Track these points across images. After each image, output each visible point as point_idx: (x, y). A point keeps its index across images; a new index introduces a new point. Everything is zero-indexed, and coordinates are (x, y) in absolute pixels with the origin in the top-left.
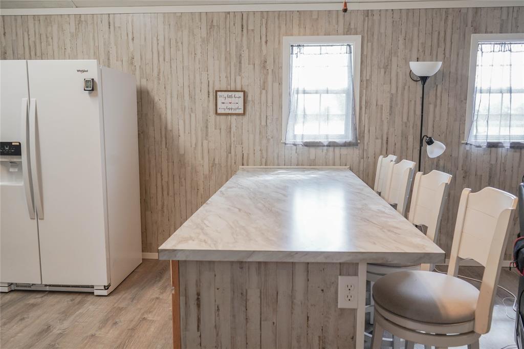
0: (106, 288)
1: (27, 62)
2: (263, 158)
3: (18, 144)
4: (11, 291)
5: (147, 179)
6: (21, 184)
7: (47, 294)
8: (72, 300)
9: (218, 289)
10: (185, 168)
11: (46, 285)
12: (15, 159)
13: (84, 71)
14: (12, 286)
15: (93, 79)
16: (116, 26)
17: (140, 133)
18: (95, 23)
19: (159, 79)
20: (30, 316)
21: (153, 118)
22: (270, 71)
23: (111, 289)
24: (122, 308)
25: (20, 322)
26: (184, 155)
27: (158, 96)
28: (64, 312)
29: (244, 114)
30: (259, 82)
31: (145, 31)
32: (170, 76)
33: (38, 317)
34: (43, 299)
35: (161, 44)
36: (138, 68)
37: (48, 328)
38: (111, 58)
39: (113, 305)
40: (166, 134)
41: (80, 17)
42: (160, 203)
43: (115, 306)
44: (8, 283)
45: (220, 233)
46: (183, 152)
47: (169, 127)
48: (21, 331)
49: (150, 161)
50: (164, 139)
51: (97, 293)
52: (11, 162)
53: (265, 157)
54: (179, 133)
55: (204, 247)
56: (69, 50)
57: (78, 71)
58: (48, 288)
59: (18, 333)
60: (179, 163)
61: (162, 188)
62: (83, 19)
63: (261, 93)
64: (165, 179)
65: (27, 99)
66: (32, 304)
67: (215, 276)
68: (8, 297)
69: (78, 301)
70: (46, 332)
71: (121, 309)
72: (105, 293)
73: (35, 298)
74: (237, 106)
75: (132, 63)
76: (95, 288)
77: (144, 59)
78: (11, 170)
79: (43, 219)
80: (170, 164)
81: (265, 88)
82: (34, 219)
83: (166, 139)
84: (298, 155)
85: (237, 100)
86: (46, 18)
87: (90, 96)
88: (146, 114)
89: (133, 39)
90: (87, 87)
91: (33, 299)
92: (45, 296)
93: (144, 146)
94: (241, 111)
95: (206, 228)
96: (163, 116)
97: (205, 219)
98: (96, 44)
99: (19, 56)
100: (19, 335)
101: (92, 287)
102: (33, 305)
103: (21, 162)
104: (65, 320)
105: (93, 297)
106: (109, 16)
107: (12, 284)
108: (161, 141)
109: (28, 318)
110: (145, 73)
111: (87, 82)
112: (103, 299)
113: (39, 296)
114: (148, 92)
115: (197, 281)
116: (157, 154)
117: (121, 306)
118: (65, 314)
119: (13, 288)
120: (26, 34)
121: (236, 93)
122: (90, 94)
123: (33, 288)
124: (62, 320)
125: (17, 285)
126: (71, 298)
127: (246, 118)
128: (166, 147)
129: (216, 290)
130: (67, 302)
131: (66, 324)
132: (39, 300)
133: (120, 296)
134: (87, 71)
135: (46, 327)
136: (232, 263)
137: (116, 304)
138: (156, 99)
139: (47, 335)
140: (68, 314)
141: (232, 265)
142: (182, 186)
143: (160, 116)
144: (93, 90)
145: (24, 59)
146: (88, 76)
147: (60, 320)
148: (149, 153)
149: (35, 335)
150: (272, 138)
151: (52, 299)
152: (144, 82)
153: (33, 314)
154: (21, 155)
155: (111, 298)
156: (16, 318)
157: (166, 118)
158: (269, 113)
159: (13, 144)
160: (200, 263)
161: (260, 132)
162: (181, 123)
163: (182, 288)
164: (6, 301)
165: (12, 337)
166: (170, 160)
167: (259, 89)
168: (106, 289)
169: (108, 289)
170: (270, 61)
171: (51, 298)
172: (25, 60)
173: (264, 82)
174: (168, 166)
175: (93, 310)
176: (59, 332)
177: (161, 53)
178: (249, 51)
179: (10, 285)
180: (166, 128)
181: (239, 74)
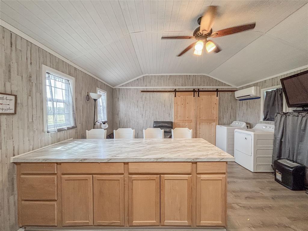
2: (31, 145)
22: (34, 84)
29: (15, 113)
30: (26, 90)
53: (32, 144)
63: (28, 98)
74: (8, 107)
81: (31, 95)
84: (52, 137)
85: (8, 102)
94: (13, 111)
121: (8, 96)
127: (15, 117)
150: (37, 130)
158: (34, 113)
161: (28, 127)
167: (26, 96)
170: (34, 77)
173: (30, 91)
178: (18, 65)
181: (9, 81)
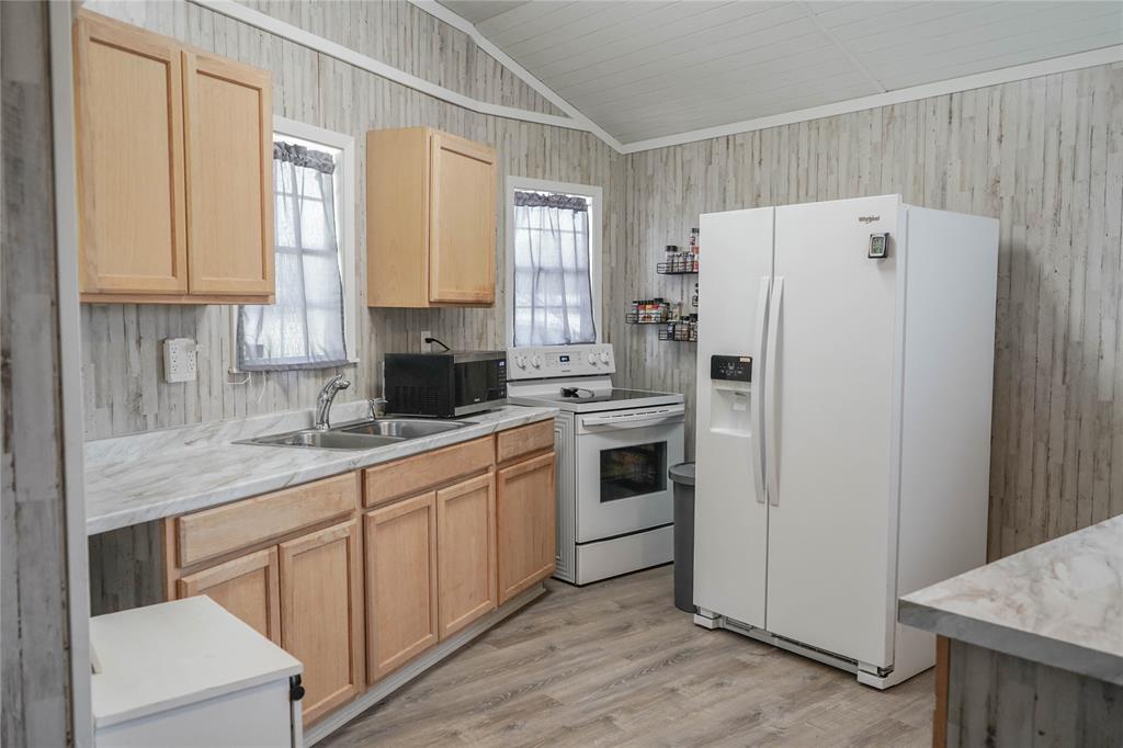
0: (883, 673)
1: (774, 210)
3: (748, 360)
4: (718, 629)
5: (1013, 451)
6: (749, 435)
7: (773, 653)
8: (813, 678)
9: (1041, 733)
10: (1112, 437)
11: (774, 636)
12: (742, 387)
13: (871, 219)
14: (721, 620)
15: (887, 235)
16: (964, 116)
17: (1002, 346)
18: (922, 116)
19: (1057, 223)
20: (734, 683)
21: (1037, 313)
23: (892, 679)
24: (907, 726)
25: (714, 689)
26: (1111, 403)
27: (1053, 263)
28: (791, 696)
31: (1031, 117)
32: (1085, 216)
33: (747, 690)
34: (765, 659)
35: (1068, 142)
36: (1007, 201)
37: (754, 716)
38: (948, 187)
39: (890, 714)
40: (1065, 353)
41: (893, 109)
42: (1038, 514)
43: (892, 717)
44: (714, 613)
45: (1076, 598)
46: (1108, 398)
47: (1075, 336)
48: (711, 705)
49: (1020, 413)
50: (1059, 363)
51: (862, 677)
52: (737, 394)
54: (1100, 351)
55: (1010, 621)
56: (866, 179)
57: (861, 219)
58: (776, 642)
59: (706, 706)
60: (1094, 424)
61: (1048, 478)
62: (897, 112)
64: (1056, 458)
65: (769, 277)
66: (744, 663)
67: (1036, 698)
68: (710, 639)
69: (825, 682)
70: (750, 722)
71: (903, 728)
72: (879, 683)
73: (752, 654)
75: (994, 193)
76: (860, 667)
77: (1023, 179)
78: (736, 407)
79: (776, 505)
80: (1072, 423)
82: (763, 503)
83: (1065, 362)
86: (830, 123)
87: (881, 269)
88: (1020, 305)
89: (1000, 140)
90: (874, 251)
91: (747, 654)
92: (768, 654)
93: (1011, 378)
95: (1047, 579)
96: (1061, 309)
97: (1063, 560)
98: (921, 161)
99: (780, 199)
100: (707, 710)
101: (856, 663)
102: (745, 666)
103: (750, 393)
104: (788, 710)
105: (853, 683)
106: (951, 99)
107: (720, 616)
108: (1052, 368)
109: (730, 685)
110: (1023, 212)
111: (875, 239)
112: (874, 694)
113: (759, 651)
114: (1027, 256)
115: (989, 697)
116: (1040, 397)
117: (905, 721)
118: (793, 701)
119: (721, 624)
120: (794, 157)
122: (879, 264)
123: (751, 634)
124: (783, 710)
125: (728, 621)
126: (813, 674)
128: (1064, 383)
129: (1037, 734)
130: (804, 678)
131: (788, 720)
132: (757, 659)
133: (908, 701)
134: (877, 219)
135: (753, 713)
136: (1083, 680)
137: (896, 714)
138: (1048, 268)
139: (750, 728)
140: (798, 702)
141: (1083, 685)
142: (1100, 479)
143: (1055, 308)
144: (885, 256)
145: (771, 205)
146: (878, 229)
147: (780, 708)
148: (1019, 394)
149: (730, 720)
151: (777, 664)
152: (1019, 233)
153: (741, 681)
154: (750, 381)
155: (889, 698)
156: (711, 680)
157: (1068, 313)
159: (741, 360)
160: (1000, 659)
162: (1108, 325)
163: (954, 705)
164: (706, 644)
165: (695, 710)
166: (1073, 415)
168: (881, 676)
169: (886, 676)
171: (778, 661)
172: (772, 208)
174: (1066, 428)
175: (846, 711)
176: (773, 729)
177: (1067, 163)
179: (718, 617)
180: (1067, 337)
